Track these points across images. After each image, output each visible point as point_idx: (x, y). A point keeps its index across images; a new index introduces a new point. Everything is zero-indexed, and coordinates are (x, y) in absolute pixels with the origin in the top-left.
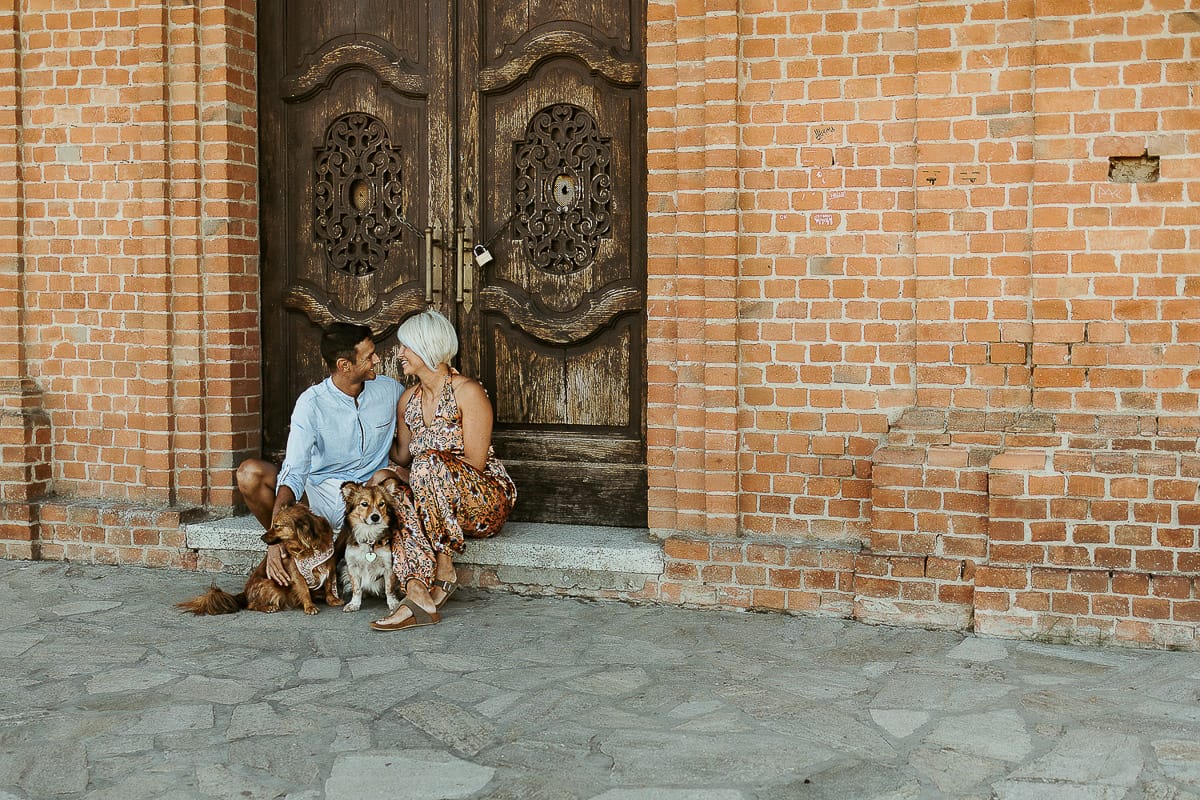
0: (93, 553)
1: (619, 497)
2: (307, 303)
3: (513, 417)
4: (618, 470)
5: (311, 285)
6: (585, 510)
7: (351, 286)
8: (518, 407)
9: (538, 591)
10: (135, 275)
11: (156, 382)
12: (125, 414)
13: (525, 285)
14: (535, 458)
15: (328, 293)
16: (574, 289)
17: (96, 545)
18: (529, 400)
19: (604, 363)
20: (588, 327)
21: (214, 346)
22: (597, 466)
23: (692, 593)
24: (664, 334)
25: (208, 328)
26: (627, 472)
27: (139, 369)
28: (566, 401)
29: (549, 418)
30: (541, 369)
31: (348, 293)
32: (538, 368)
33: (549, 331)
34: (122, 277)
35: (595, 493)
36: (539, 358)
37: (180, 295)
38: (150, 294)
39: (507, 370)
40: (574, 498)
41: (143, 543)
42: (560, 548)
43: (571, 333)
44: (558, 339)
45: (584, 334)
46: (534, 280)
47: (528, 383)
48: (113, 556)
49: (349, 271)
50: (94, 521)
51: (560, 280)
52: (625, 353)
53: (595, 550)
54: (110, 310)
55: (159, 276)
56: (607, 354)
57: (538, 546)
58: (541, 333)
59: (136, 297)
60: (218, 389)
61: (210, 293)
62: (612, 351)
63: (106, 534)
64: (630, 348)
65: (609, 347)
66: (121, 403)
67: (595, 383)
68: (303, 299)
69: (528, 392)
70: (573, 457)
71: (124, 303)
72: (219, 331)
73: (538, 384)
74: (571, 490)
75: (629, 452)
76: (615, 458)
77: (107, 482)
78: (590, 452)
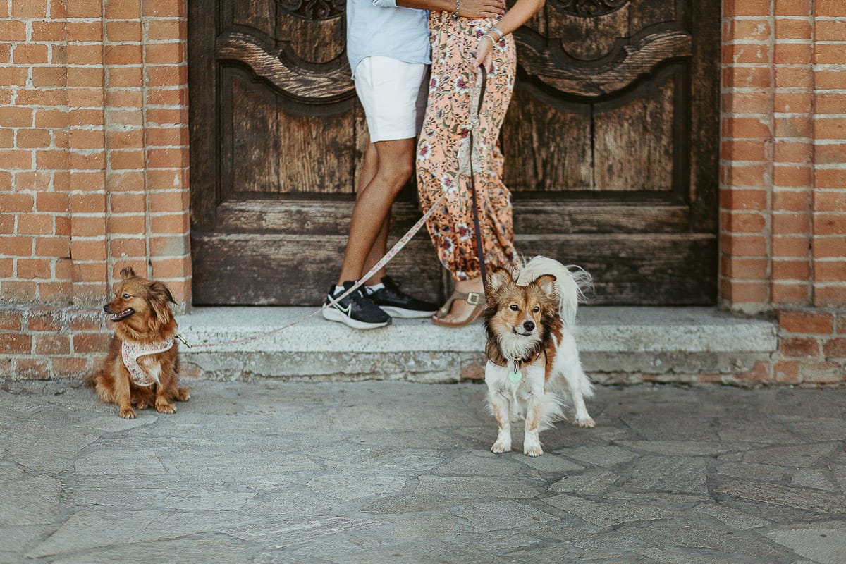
0: (13, 367)
1: (663, 271)
2: (251, 54)
3: (525, 184)
4: (664, 241)
5: (254, 32)
6: (621, 289)
7: (309, 32)
8: (531, 172)
9: (623, 378)
10: (48, 20)
11: (87, 152)
12: (33, 193)
13: (542, 29)
14: (556, 232)
15: (276, 41)
16: (604, 34)
17: (16, 357)
18: (545, 163)
19: (641, 119)
20: (625, 78)
21: (158, 107)
22: (637, 238)
23: (811, 371)
24: (753, 83)
25: (149, 84)
26: (675, 243)
27: (53, 137)
28: (592, 165)
29: (570, 183)
30: (561, 128)
31: (304, 41)
32: (557, 126)
33: (574, 83)
34: (29, 23)
35: (635, 269)
36: (559, 114)
37: (114, 44)
38: (78, 43)
39: (517, 129)
40: (608, 276)
41: (87, 351)
42: (650, 329)
43: (603, 84)
44: (586, 92)
45: (619, 86)
46: (553, 23)
47: (544, 144)
48: (43, 370)
49: (304, 15)
50: (16, 326)
51: (588, 23)
52: (668, 107)
53: (694, 328)
54: (11, 64)
55: (91, 20)
56: (645, 108)
57: (621, 328)
58: (564, 85)
59: (50, 48)
60: (163, 159)
61: (152, 42)
62: (652, 105)
63: (34, 342)
64: (674, 101)
65: (648, 100)
66: (26, 181)
67: (630, 144)
68: (245, 49)
69: (544, 155)
70: (603, 228)
71: (34, 54)
72: (165, 88)
73: (558, 146)
74: (604, 267)
75: (676, 220)
76: (656, 227)
77: (7, 279)
78: (624, 221)
